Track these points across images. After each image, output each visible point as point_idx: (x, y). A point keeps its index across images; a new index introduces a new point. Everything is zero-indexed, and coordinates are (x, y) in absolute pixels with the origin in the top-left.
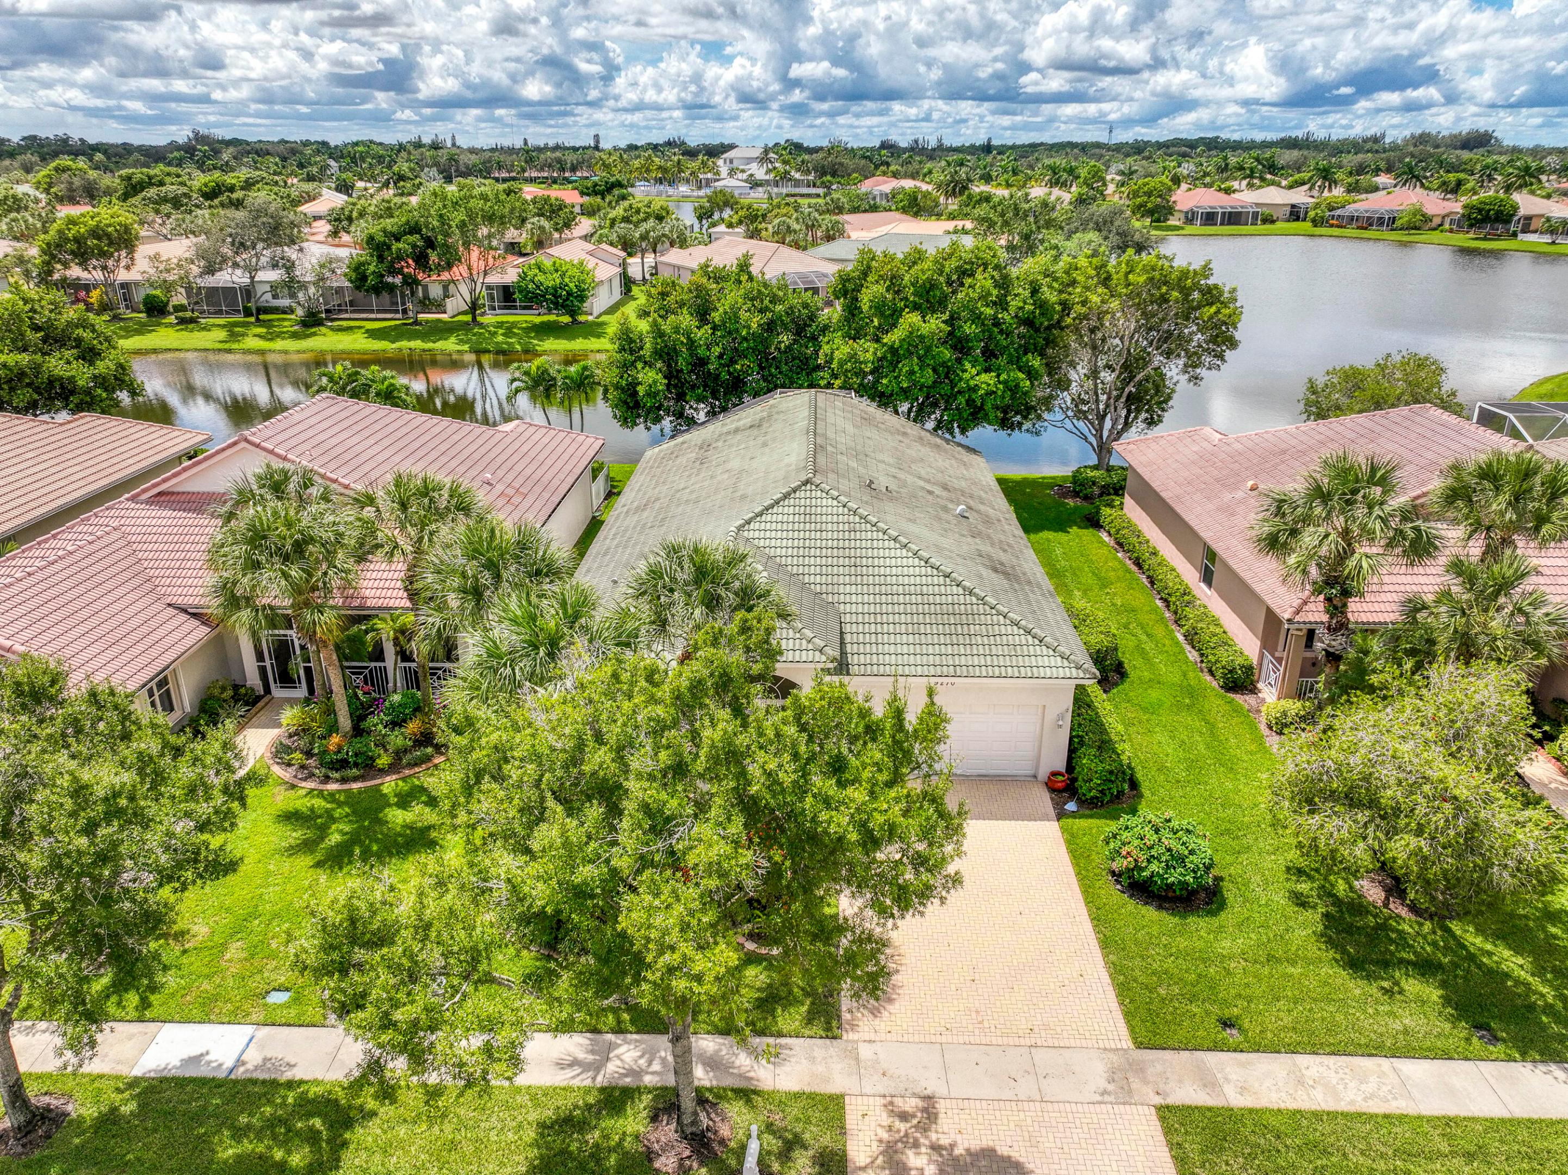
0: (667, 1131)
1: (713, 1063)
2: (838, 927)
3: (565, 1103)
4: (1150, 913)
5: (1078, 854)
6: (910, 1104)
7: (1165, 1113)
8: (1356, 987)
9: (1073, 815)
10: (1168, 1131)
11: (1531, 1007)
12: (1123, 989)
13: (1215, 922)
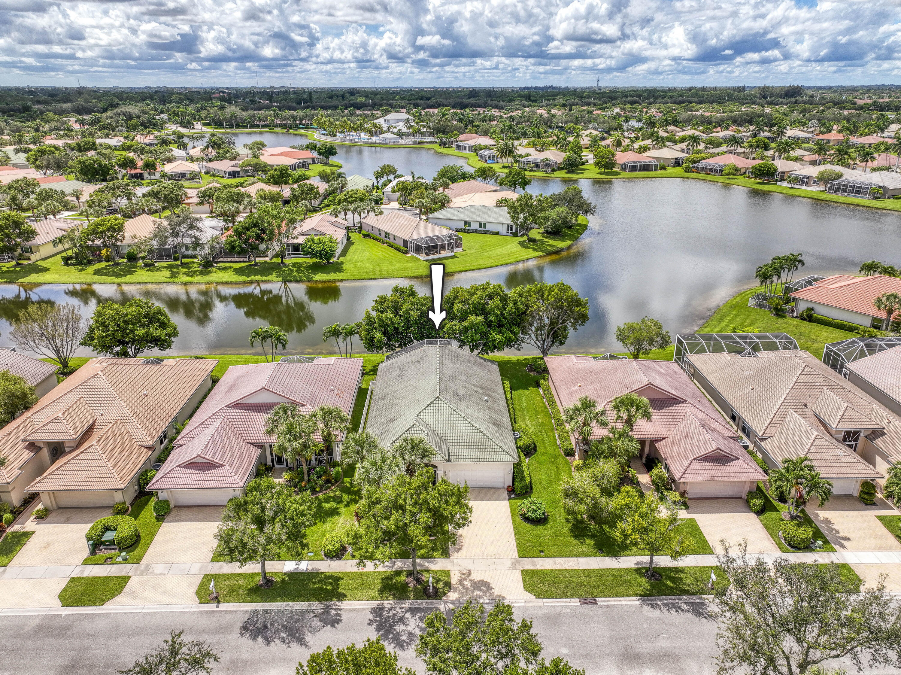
0: (411, 579)
1: (420, 565)
2: (448, 532)
3: (386, 574)
4: (528, 525)
5: (512, 510)
6: (465, 572)
7: (522, 571)
8: (575, 542)
9: (513, 499)
10: (523, 575)
11: (614, 545)
12: (518, 545)
13: (544, 527)
